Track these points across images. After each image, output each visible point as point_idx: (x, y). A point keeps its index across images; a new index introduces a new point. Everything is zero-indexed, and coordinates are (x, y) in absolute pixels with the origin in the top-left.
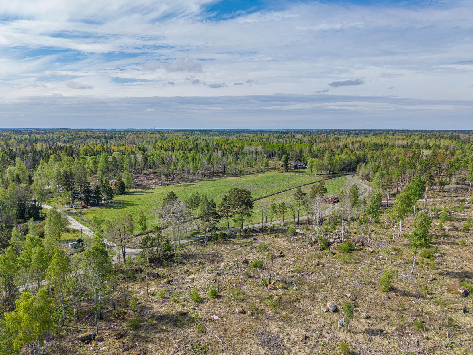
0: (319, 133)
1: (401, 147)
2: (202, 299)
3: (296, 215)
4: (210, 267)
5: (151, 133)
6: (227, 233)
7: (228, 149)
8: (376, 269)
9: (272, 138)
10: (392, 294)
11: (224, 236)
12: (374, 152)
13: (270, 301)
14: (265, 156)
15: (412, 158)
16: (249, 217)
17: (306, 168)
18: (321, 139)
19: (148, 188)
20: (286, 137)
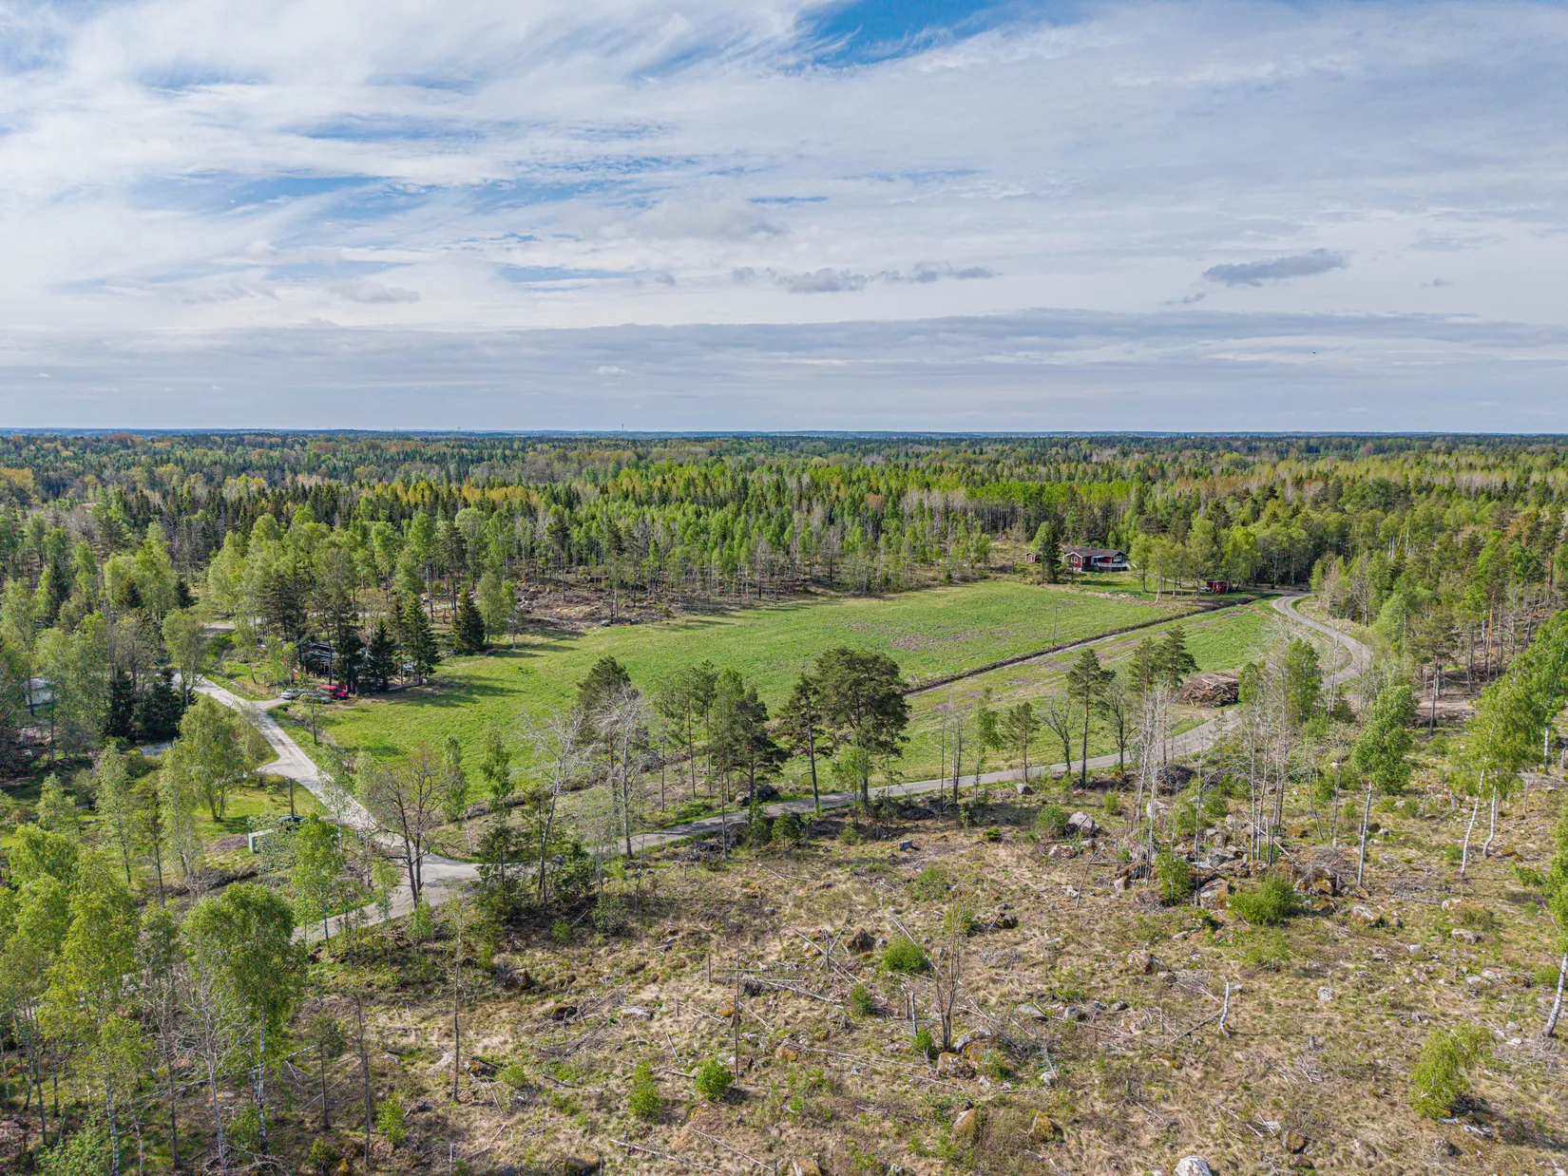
0: (1177, 444)
1: (1483, 498)
2: (666, 1102)
3: (1076, 752)
4: (725, 955)
5: (607, 446)
6: (809, 812)
7: (849, 500)
8: (1393, 1006)
9: (1008, 462)
10: (1464, 1130)
11: (795, 825)
12: (1377, 512)
13: (938, 1131)
14: (979, 523)
15: (1530, 539)
16: (893, 758)
17: (1125, 569)
18: (1181, 465)
19: (564, 632)
20: (1059, 458)
